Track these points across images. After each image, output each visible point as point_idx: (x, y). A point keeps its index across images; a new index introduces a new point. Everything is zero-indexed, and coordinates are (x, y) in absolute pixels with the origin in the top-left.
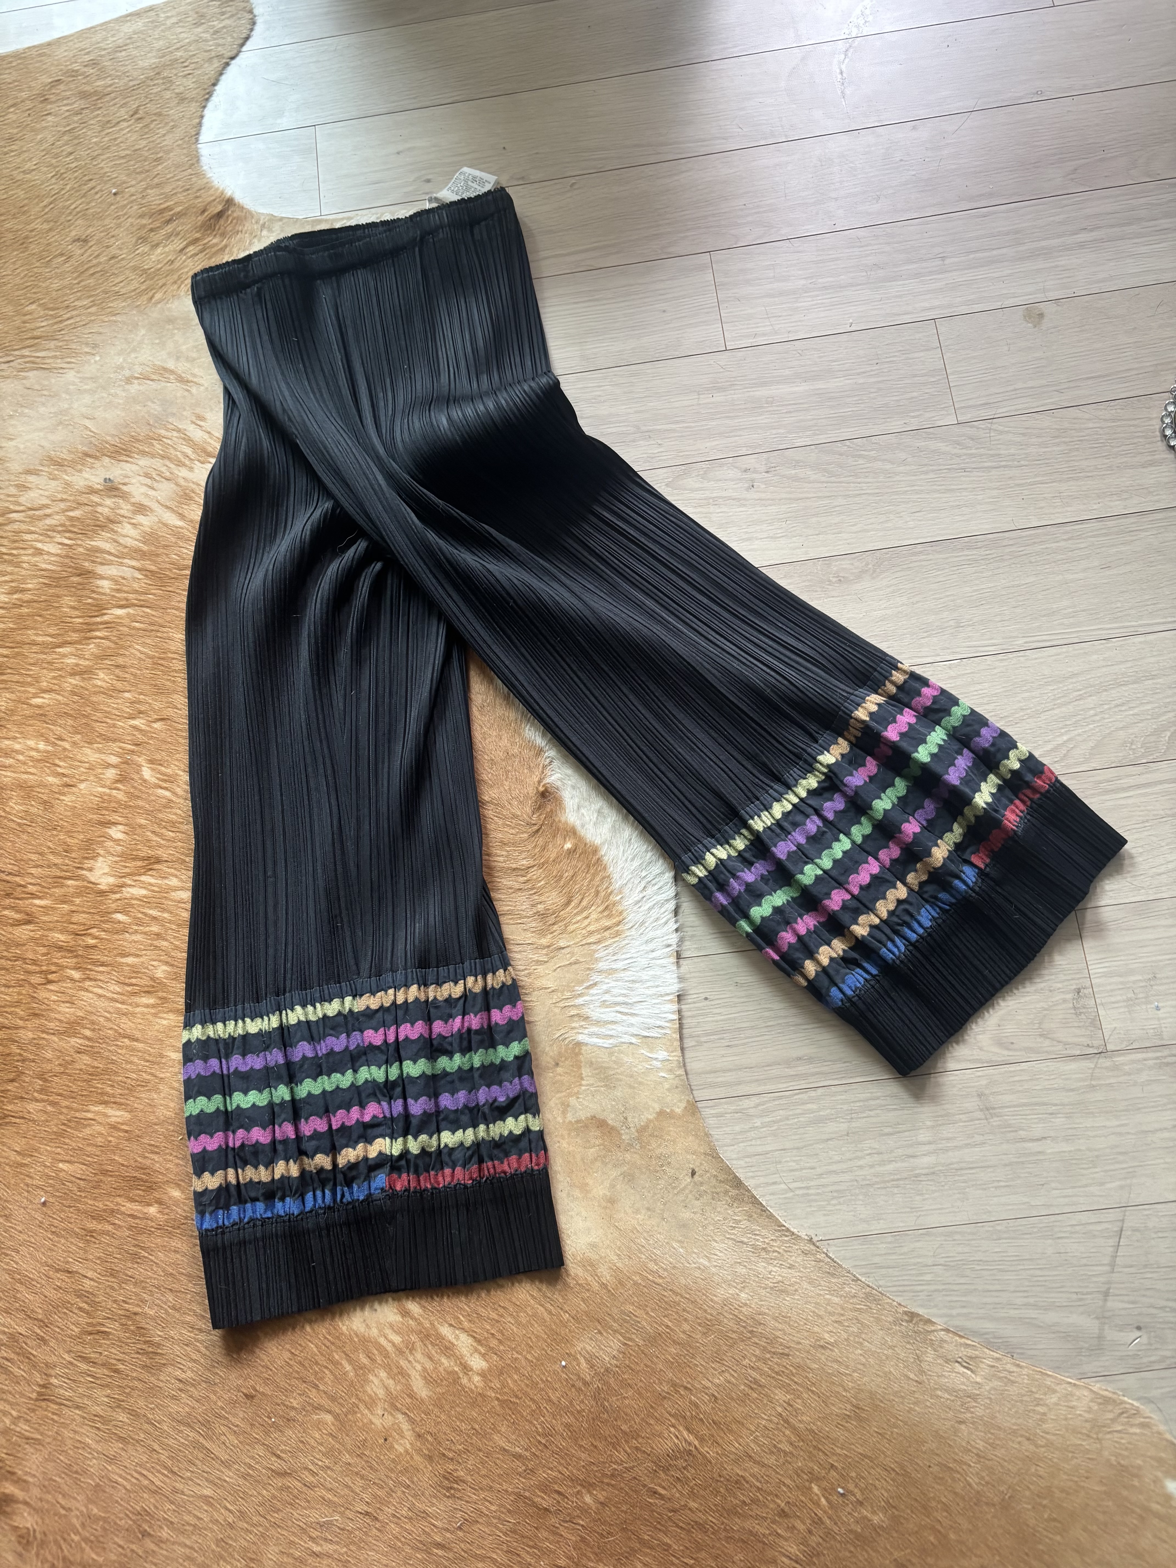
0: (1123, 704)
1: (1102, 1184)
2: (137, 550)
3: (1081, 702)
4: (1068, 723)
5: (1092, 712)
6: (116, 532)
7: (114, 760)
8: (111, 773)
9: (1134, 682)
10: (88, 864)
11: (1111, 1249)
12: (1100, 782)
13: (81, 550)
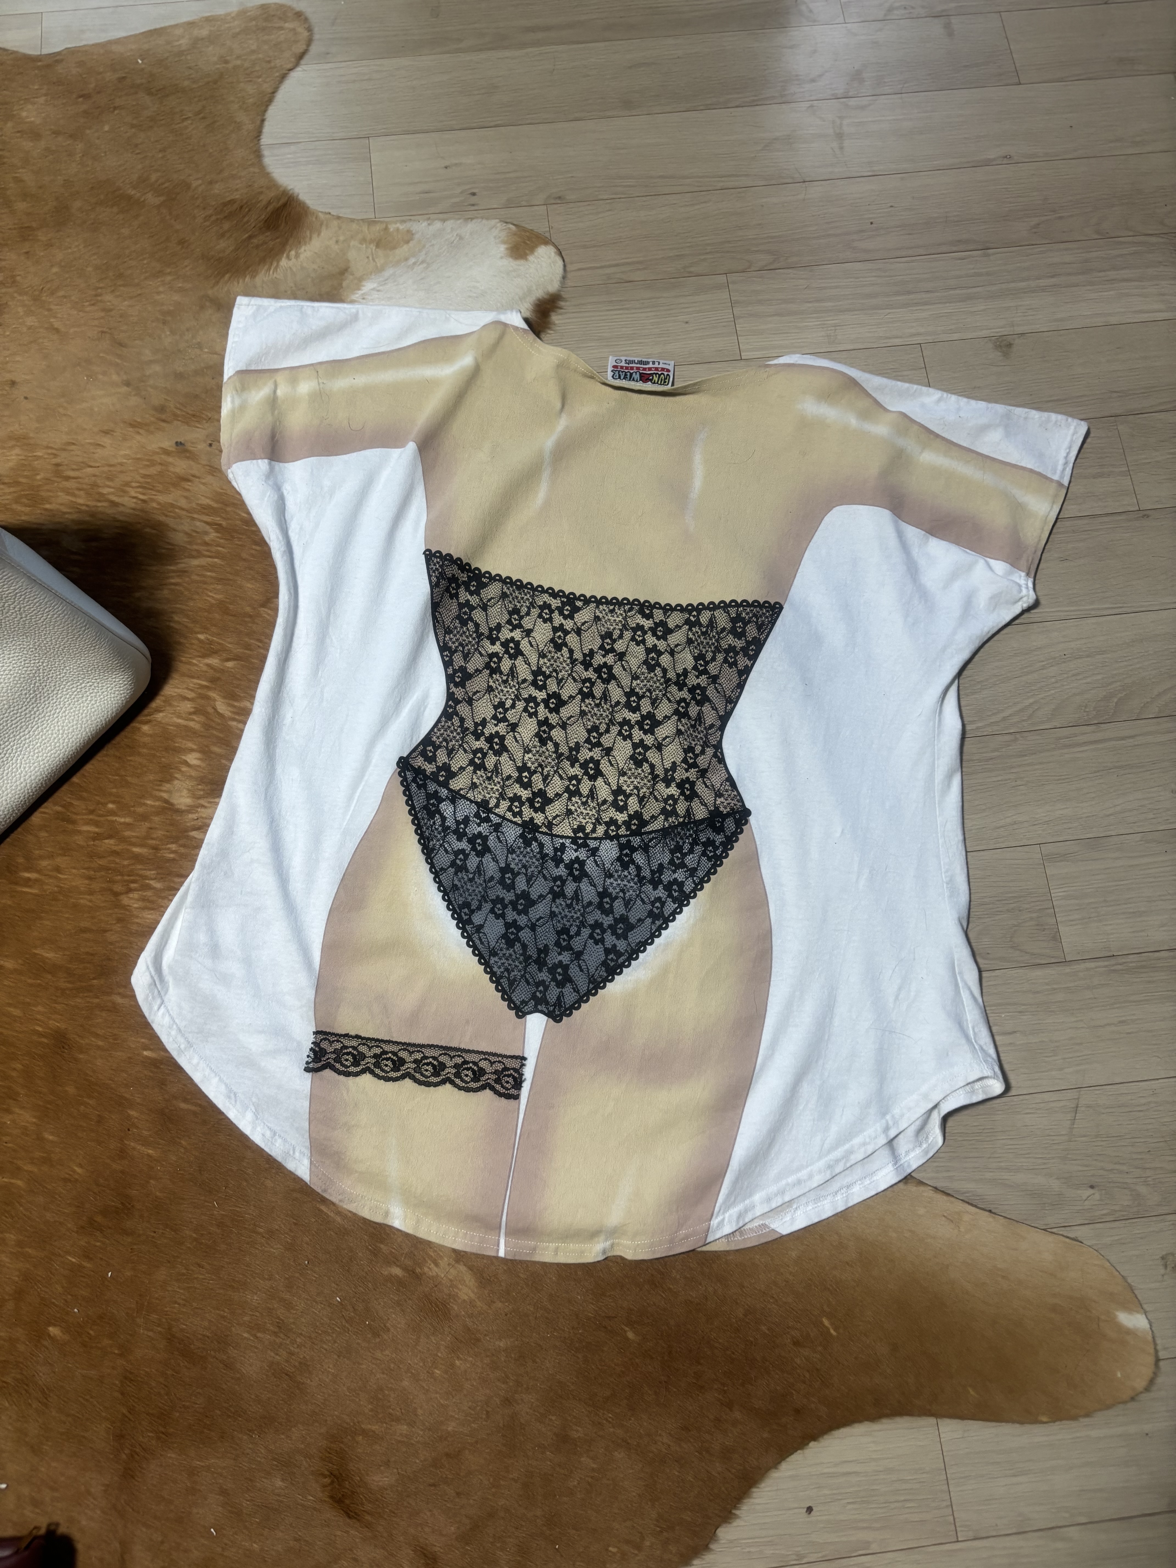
0: (1078, 674)
1: (1061, 1069)
2: (209, 507)
3: (1045, 671)
4: (1033, 688)
5: (1053, 680)
6: (188, 490)
7: (191, 695)
8: (188, 706)
9: (1088, 656)
10: (167, 786)
11: (1069, 1122)
12: (1060, 738)
13: (154, 505)
